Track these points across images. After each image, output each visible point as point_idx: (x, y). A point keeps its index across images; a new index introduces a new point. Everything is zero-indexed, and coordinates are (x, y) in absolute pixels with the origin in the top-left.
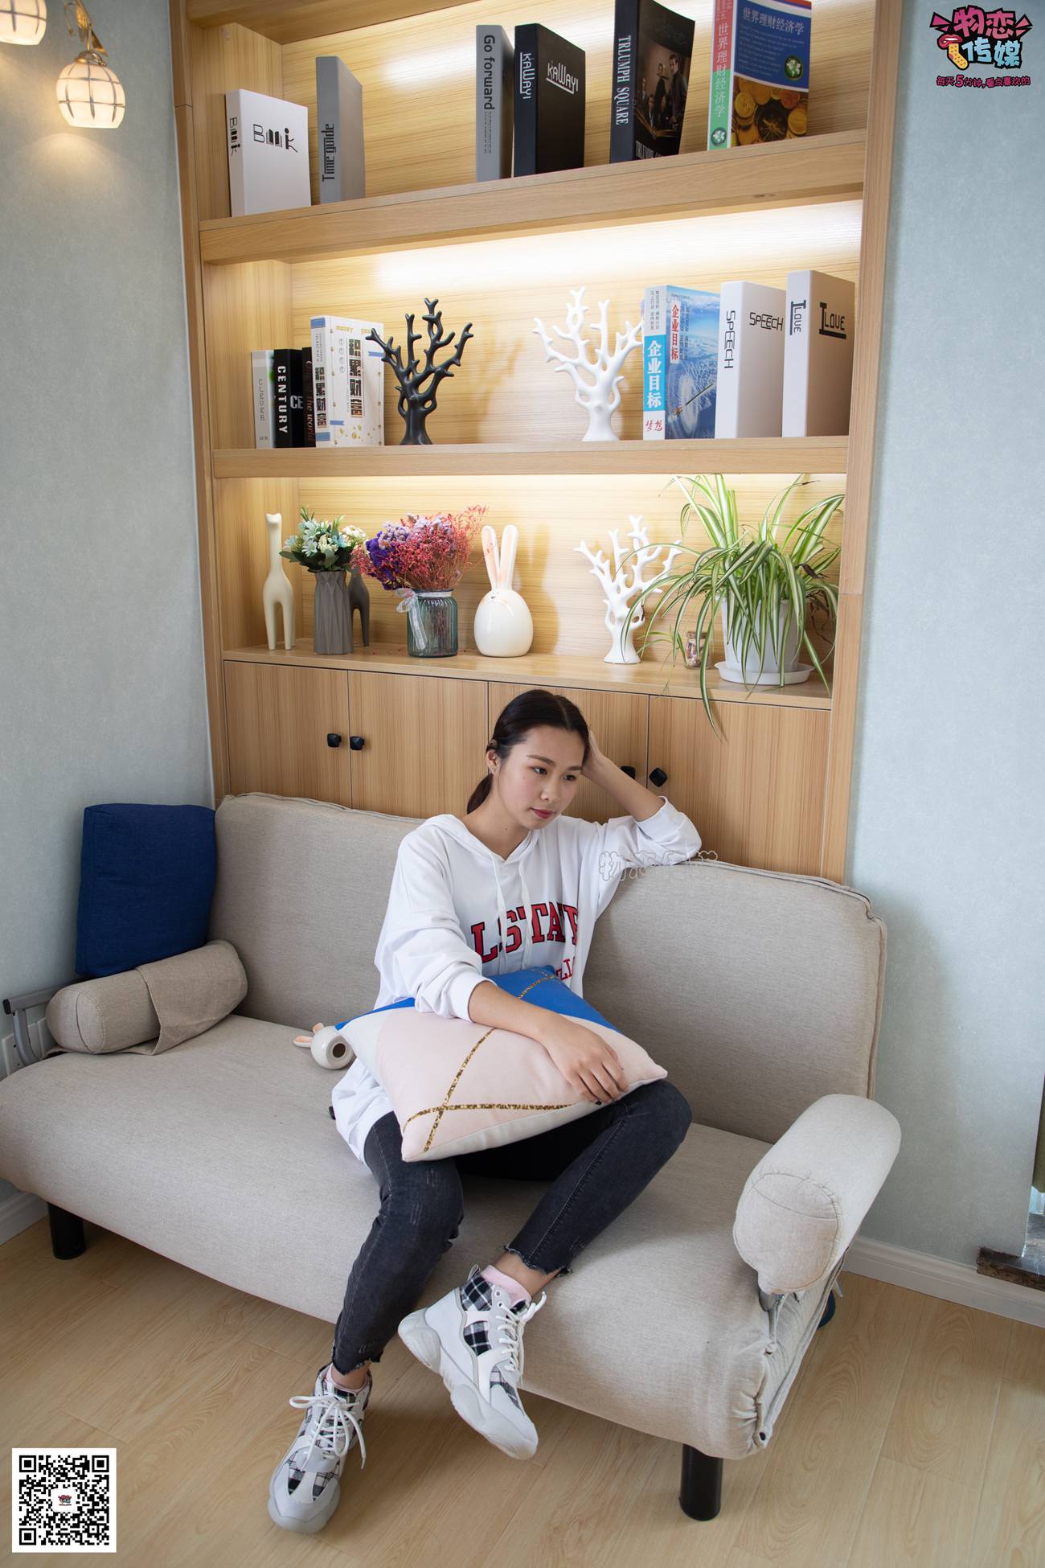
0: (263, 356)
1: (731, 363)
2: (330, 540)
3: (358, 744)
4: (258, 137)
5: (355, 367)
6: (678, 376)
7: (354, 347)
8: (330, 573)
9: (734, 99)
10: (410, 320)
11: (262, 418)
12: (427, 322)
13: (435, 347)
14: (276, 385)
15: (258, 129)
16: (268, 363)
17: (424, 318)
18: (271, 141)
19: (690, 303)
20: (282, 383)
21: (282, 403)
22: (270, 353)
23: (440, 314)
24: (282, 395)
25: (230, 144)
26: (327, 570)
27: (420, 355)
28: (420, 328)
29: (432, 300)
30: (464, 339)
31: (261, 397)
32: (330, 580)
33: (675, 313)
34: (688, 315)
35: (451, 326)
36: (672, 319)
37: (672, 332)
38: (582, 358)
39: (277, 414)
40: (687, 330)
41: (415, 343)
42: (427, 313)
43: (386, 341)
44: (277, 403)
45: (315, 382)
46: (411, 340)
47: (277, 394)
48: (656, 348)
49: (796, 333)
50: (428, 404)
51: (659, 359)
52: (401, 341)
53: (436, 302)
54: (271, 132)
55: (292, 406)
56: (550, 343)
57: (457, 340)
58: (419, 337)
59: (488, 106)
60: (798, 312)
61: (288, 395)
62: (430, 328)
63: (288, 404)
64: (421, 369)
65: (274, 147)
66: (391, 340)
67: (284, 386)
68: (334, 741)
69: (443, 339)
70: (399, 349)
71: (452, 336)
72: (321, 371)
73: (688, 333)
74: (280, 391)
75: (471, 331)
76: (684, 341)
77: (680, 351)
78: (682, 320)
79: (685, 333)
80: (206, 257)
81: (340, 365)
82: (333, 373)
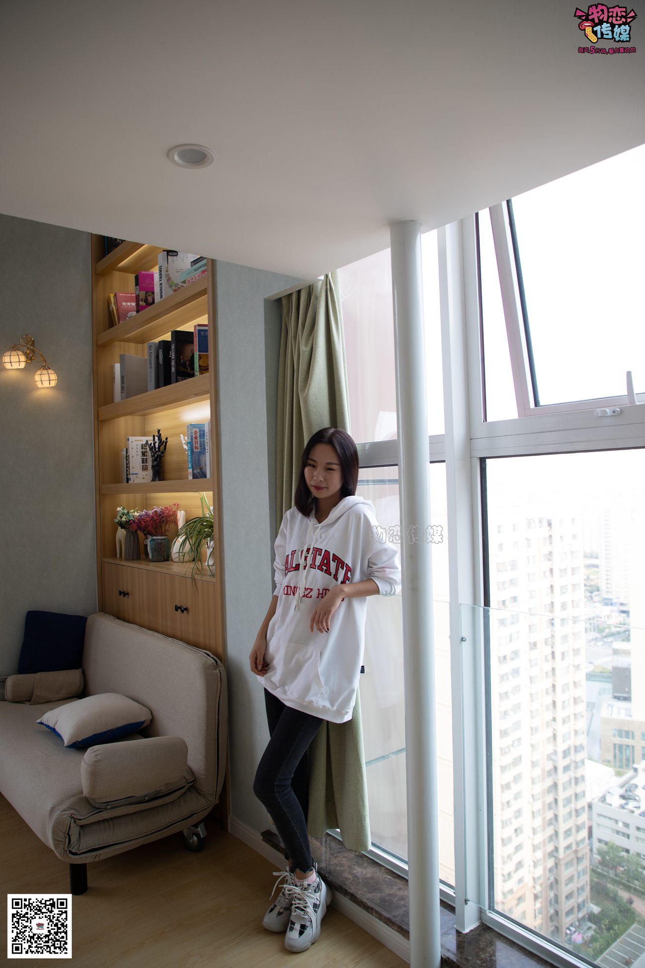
2: (127, 516)
3: (126, 594)
5: (144, 454)
7: (142, 447)
9: (199, 361)
10: (154, 436)
12: (157, 437)
13: (160, 445)
19: (203, 429)
23: (160, 434)
26: (127, 528)
27: (157, 449)
28: (157, 439)
30: (166, 442)
34: (203, 434)
35: (163, 438)
37: (194, 440)
41: (156, 445)
42: (157, 434)
43: (149, 444)
48: (189, 445)
51: (190, 450)
52: (153, 445)
53: (159, 430)
56: (185, 443)
57: (164, 444)
58: (156, 442)
59: (151, 367)
62: (159, 439)
64: (157, 454)
66: (151, 444)
68: (120, 593)
69: (162, 443)
70: (152, 447)
71: (164, 442)
72: (129, 456)
75: (168, 440)
76: (202, 443)
77: (201, 446)
78: (200, 436)
79: (202, 440)
80: (101, 419)
81: (136, 453)
82: (133, 457)
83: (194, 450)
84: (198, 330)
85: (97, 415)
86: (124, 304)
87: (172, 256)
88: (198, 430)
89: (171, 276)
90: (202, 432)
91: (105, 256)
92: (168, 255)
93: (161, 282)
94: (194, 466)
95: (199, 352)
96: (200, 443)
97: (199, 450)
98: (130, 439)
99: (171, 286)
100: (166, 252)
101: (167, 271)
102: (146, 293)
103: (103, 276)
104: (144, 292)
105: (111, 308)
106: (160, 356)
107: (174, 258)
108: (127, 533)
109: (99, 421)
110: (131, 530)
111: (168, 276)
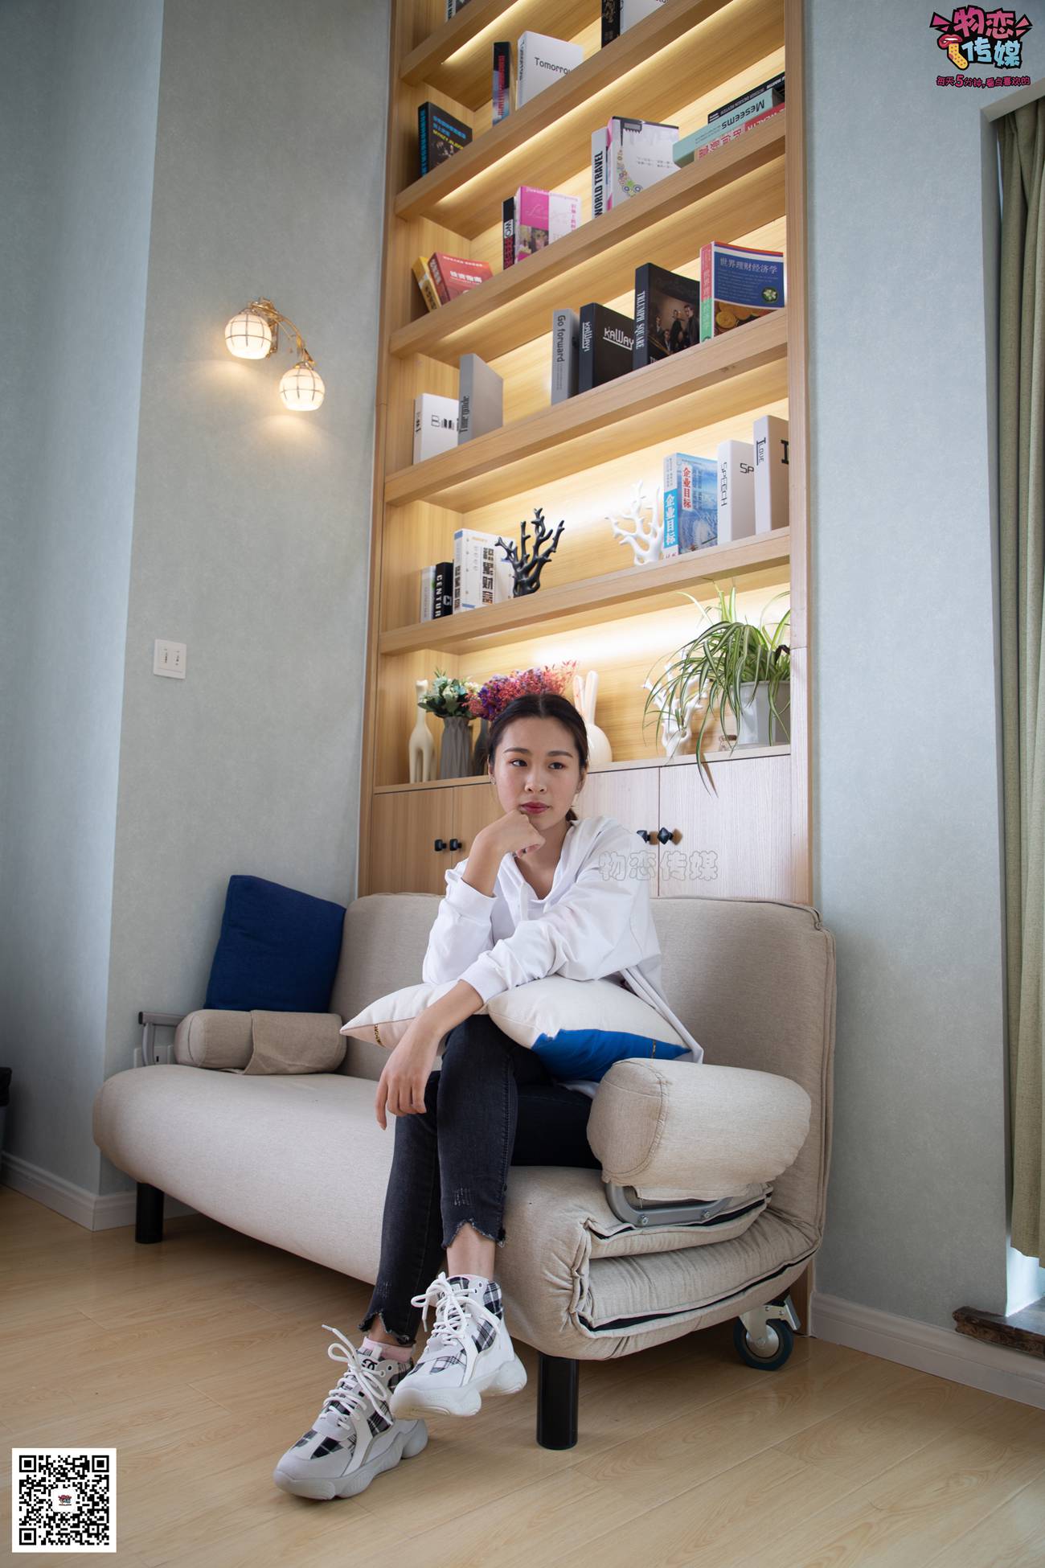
0: (428, 570)
1: (726, 501)
2: (452, 689)
3: (456, 845)
4: (434, 423)
5: (487, 568)
6: (691, 521)
7: (488, 553)
8: (454, 717)
9: (715, 316)
10: (524, 525)
11: (425, 616)
12: (534, 525)
13: (539, 543)
14: (436, 588)
15: (434, 418)
16: (431, 575)
17: (533, 523)
18: (445, 425)
19: (701, 467)
20: (439, 587)
21: (438, 602)
22: (433, 568)
23: (543, 518)
24: (438, 596)
25: (415, 429)
26: (451, 715)
27: (530, 550)
28: (531, 530)
29: (538, 509)
30: (559, 532)
31: (426, 601)
32: (453, 723)
33: (686, 474)
34: (700, 477)
35: (551, 525)
36: (683, 478)
37: (683, 488)
38: (639, 532)
39: (435, 610)
40: (700, 487)
41: (527, 541)
42: (534, 518)
43: (507, 545)
44: (436, 602)
45: (455, 577)
46: (524, 540)
47: (436, 596)
48: (671, 498)
49: (761, 463)
50: (535, 585)
51: (673, 507)
52: (517, 543)
53: (541, 510)
54: (445, 421)
55: (445, 602)
56: (617, 524)
57: (554, 535)
58: (529, 537)
59: (560, 360)
60: (762, 447)
61: (442, 595)
62: (537, 528)
63: (441, 602)
64: (530, 560)
65: (447, 430)
66: (512, 543)
67: (440, 590)
68: (440, 846)
69: (545, 535)
70: (516, 548)
71: (551, 532)
72: (459, 568)
73: (700, 490)
74: (438, 593)
75: (563, 526)
76: (697, 496)
77: (694, 502)
78: (694, 480)
79: (697, 489)
80: (387, 499)
81: (474, 565)
82: (467, 570)
83: (684, 508)
84: (716, 253)
85: (381, 489)
86: (453, 274)
87: (630, 130)
88: (690, 468)
89: (627, 169)
90: (697, 474)
92: (622, 127)
93: (598, 184)
94: (683, 541)
95: (716, 297)
96: (694, 497)
97: (691, 509)
98: (464, 533)
99: (626, 189)
100: (619, 121)
101: (620, 158)
102: (534, 230)
103: (406, 221)
104: (530, 228)
105: (421, 284)
106: (584, 336)
107: (636, 134)
108: (447, 724)
109: (388, 503)
110: (460, 718)
111: (620, 167)
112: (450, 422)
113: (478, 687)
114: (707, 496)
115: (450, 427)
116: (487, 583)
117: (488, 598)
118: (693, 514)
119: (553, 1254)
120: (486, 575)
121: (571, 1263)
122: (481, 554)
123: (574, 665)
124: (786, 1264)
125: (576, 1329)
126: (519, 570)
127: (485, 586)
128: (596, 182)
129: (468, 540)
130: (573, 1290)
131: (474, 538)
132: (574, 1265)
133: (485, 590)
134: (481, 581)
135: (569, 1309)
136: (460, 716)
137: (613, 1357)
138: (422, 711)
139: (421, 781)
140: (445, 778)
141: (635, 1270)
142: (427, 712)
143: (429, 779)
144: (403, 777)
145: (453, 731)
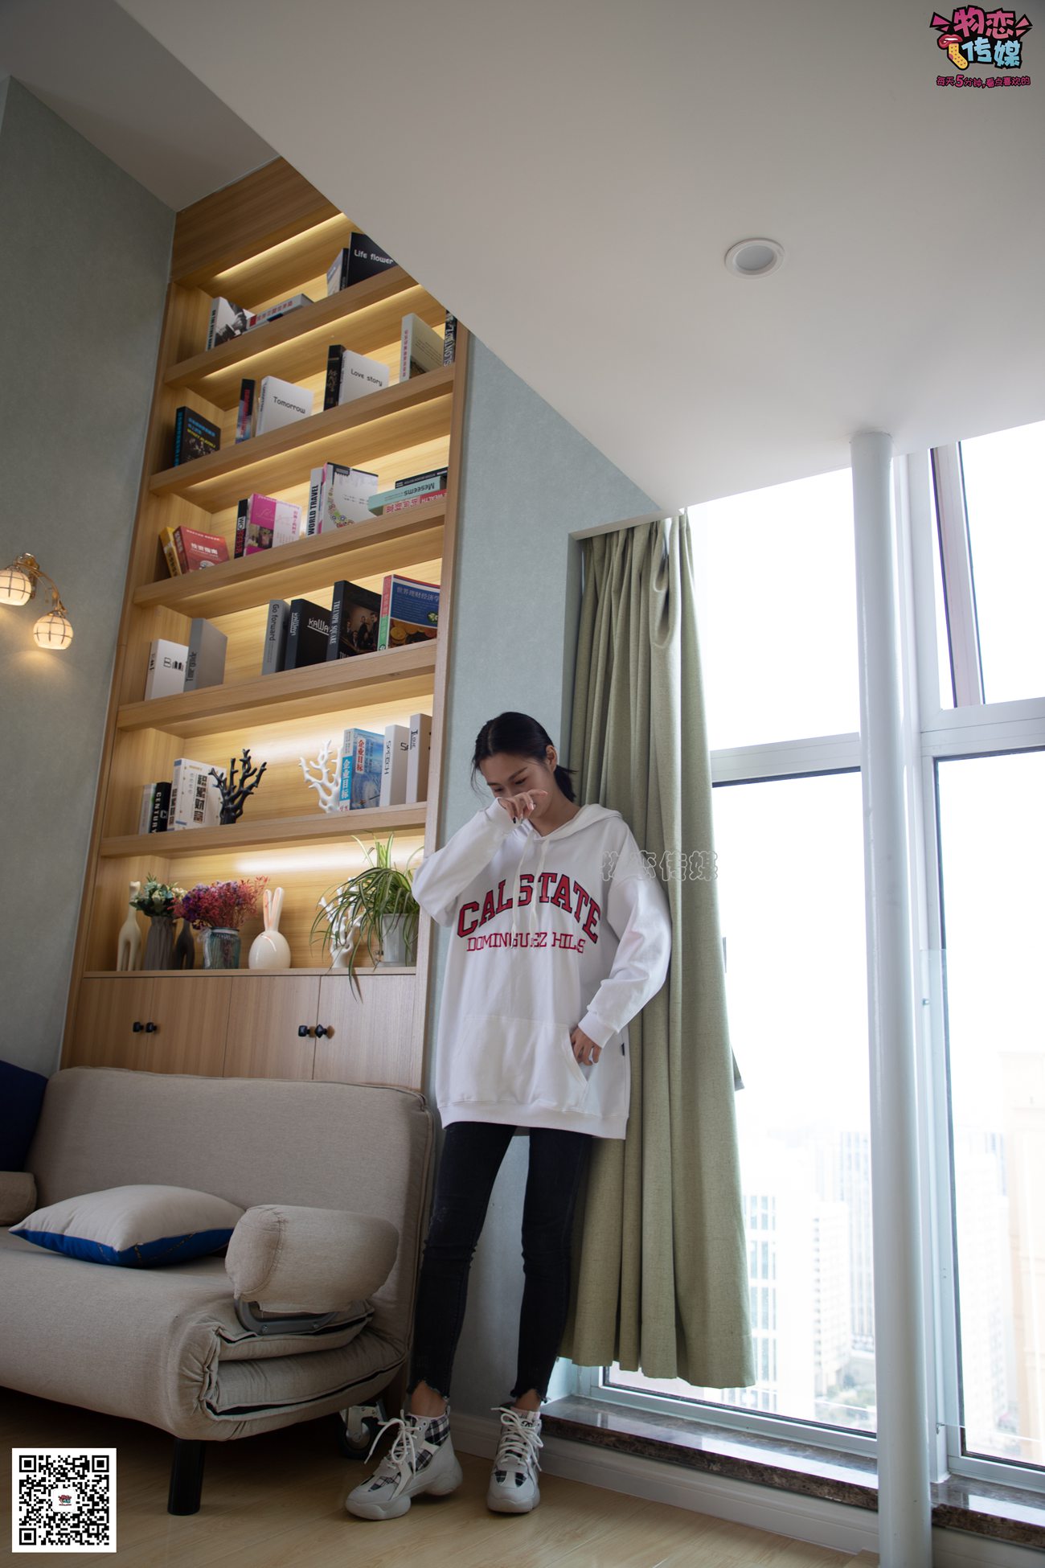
0: (149, 787)
1: (388, 771)
2: (161, 893)
3: (152, 1028)
4: (166, 664)
5: (200, 792)
6: (362, 782)
7: (202, 780)
8: (160, 917)
9: (390, 630)
10: (233, 761)
11: (143, 825)
12: (242, 763)
13: (244, 777)
14: (155, 803)
15: (167, 660)
16: (152, 791)
17: (241, 760)
18: (176, 667)
19: (373, 740)
20: (158, 802)
21: (156, 815)
22: (154, 785)
23: (250, 758)
24: (156, 810)
25: (150, 667)
26: (158, 915)
27: (237, 782)
28: (239, 765)
29: (246, 750)
30: (262, 771)
31: (145, 812)
32: (159, 922)
33: (361, 745)
34: (372, 748)
35: (256, 763)
36: (358, 748)
37: (357, 755)
38: (325, 780)
39: (152, 821)
40: (371, 755)
41: (235, 775)
42: (242, 757)
43: (219, 775)
44: (153, 815)
45: (171, 798)
46: (232, 773)
47: (154, 810)
48: (348, 762)
49: (413, 748)
50: (238, 811)
51: (349, 770)
52: (227, 776)
53: (249, 751)
54: (176, 663)
55: (161, 816)
56: (308, 771)
57: (257, 773)
58: (237, 771)
59: (272, 639)
60: (415, 736)
61: (160, 810)
62: (244, 765)
63: (159, 815)
64: (236, 790)
65: (177, 671)
66: (222, 775)
67: (158, 805)
68: (138, 1028)
69: (250, 772)
70: (226, 779)
71: (256, 770)
72: (176, 791)
73: (371, 758)
74: (156, 807)
75: (266, 767)
76: (369, 762)
77: (366, 767)
78: (367, 750)
79: (369, 757)
80: (120, 725)
81: (189, 789)
82: (183, 793)
83: (357, 771)
84: (394, 583)
85: (114, 717)
86: (194, 546)
87: (340, 474)
88: (364, 741)
89: (335, 503)
90: (370, 745)
91: (172, 465)
92: (334, 471)
93: (313, 509)
94: (354, 796)
95: (392, 616)
96: (366, 763)
97: (362, 772)
98: (183, 763)
99: (334, 518)
100: (332, 467)
101: (331, 494)
102: (261, 528)
103: (158, 496)
104: (258, 527)
105: (166, 550)
106: (292, 623)
107: (344, 477)
108: (153, 924)
109: (119, 729)
110: (165, 918)
111: (330, 501)
112: (180, 664)
113: (183, 892)
114: (376, 763)
115: (180, 668)
116: (199, 804)
117: (198, 816)
118: (364, 777)
119: (190, 1355)
120: (198, 798)
121: (203, 1361)
122: (196, 779)
123: (266, 880)
124: (379, 1370)
125: (203, 1412)
126: (226, 798)
127: (197, 807)
128: (311, 508)
129: (185, 768)
130: (204, 1382)
131: (191, 767)
132: (205, 1363)
133: (197, 810)
134: (194, 803)
135: (199, 1397)
136: (165, 916)
137: (231, 1438)
138: (133, 909)
139: (127, 969)
140: (148, 969)
141: (256, 1371)
142: (137, 910)
143: (134, 969)
144: (111, 964)
145: (158, 928)
